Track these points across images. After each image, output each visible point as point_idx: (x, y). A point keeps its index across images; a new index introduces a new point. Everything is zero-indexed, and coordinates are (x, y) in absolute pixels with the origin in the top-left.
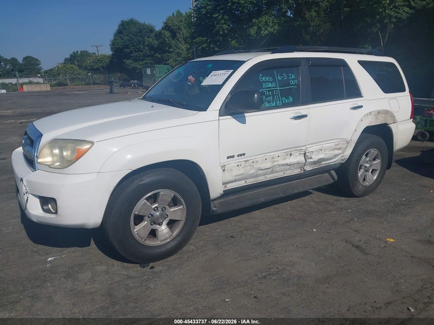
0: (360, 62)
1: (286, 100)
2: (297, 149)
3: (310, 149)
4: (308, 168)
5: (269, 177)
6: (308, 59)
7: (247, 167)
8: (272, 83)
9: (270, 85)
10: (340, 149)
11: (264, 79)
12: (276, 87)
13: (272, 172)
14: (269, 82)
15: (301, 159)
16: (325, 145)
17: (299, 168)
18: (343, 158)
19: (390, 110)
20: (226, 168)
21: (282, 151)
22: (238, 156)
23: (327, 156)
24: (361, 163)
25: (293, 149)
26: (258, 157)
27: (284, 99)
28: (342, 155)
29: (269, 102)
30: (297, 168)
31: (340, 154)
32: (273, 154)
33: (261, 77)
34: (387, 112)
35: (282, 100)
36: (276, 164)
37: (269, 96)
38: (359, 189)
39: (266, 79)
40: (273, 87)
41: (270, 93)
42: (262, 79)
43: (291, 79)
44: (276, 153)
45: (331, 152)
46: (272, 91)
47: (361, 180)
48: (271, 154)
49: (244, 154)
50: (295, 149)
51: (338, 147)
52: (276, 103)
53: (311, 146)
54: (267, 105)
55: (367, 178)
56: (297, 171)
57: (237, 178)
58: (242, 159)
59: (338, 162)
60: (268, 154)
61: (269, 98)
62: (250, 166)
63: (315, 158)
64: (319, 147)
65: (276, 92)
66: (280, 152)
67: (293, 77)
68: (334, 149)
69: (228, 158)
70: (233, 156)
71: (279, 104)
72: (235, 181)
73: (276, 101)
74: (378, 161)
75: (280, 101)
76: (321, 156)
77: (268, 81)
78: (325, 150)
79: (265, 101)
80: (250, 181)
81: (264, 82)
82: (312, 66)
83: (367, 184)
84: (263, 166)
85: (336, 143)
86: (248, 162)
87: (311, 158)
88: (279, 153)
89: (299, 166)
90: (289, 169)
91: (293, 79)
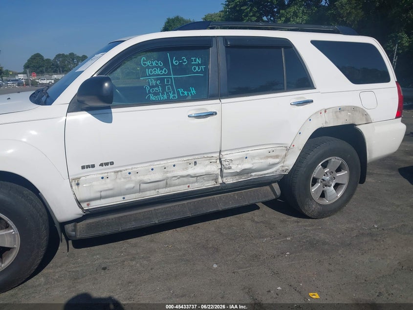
0: (314, 43)
1: (186, 93)
2: (206, 156)
3: (228, 157)
4: (229, 181)
5: (163, 192)
6: (225, 39)
7: (120, 179)
8: (161, 69)
9: (158, 72)
10: (277, 157)
11: (148, 63)
12: (169, 74)
13: (167, 185)
14: (157, 67)
15: (215, 169)
16: (251, 152)
17: (213, 180)
18: (284, 169)
19: (362, 107)
20: (80, 181)
21: (180, 159)
22: (101, 165)
23: (255, 167)
24: (314, 175)
25: (199, 156)
26: (138, 166)
27: (181, 91)
28: (282, 164)
29: (156, 94)
30: (208, 181)
31: (278, 163)
32: (165, 162)
33: (144, 61)
34: (354, 109)
35: (178, 92)
36: (169, 175)
37: (157, 86)
38: (313, 208)
39: (152, 64)
40: (164, 75)
41: (158, 82)
42: (145, 64)
43: (194, 65)
44: (169, 161)
45: (262, 161)
46: (162, 80)
47: (316, 197)
48: (162, 162)
49: (112, 163)
50: (202, 156)
51: (272, 154)
52: (168, 96)
53: (228, 152)
54: (152, 98)
55: (328, 194)
56: (210, 184)
57: (103, 194)
58: (109, 169)
59: (278, 173)
60: (156, 163)
61: (157, 89)
62: (124, 178)
63: (236, 168)
64: (242, 154)
65: (168, 81)
66: (177, 160)
67: (199, 61)
68: (268, 157)
69: (83, 167)
70: (93, 166)
71: (174, 97)
72: (101, 198)
73: (167, 93)
74: (344, 173)
75: (174, 93)
76: (247, 166)
77: (155, 67)
78: (253, 157)
79: (150, 93)
80: (131, 198)
81: (148, 67)
82: (232, 47)
83: (326, 202)
84: (147, 178)
85: (270, 149)
86: (119, 173)
87: (230, 168)
88: (175, 161)
89: (212, 178)
90: (197, 182)
91: (198, 65)
